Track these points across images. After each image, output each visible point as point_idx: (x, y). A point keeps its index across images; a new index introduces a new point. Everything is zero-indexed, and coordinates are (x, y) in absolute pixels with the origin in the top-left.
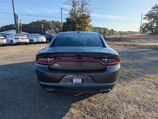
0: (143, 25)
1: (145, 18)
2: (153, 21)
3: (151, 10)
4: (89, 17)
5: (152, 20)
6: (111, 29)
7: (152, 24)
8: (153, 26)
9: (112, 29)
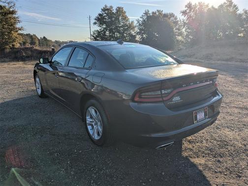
0: (94, 34)
1: (95, 23)
2: (105, 28)
3: (101, 13)
4: (13, 12)
5: (104, 26)
6: (42, 37)
7: (105, 32)
8: (106, 35)
9: (44, 38)
